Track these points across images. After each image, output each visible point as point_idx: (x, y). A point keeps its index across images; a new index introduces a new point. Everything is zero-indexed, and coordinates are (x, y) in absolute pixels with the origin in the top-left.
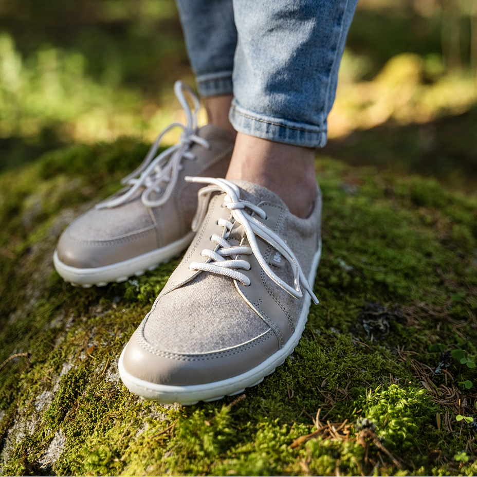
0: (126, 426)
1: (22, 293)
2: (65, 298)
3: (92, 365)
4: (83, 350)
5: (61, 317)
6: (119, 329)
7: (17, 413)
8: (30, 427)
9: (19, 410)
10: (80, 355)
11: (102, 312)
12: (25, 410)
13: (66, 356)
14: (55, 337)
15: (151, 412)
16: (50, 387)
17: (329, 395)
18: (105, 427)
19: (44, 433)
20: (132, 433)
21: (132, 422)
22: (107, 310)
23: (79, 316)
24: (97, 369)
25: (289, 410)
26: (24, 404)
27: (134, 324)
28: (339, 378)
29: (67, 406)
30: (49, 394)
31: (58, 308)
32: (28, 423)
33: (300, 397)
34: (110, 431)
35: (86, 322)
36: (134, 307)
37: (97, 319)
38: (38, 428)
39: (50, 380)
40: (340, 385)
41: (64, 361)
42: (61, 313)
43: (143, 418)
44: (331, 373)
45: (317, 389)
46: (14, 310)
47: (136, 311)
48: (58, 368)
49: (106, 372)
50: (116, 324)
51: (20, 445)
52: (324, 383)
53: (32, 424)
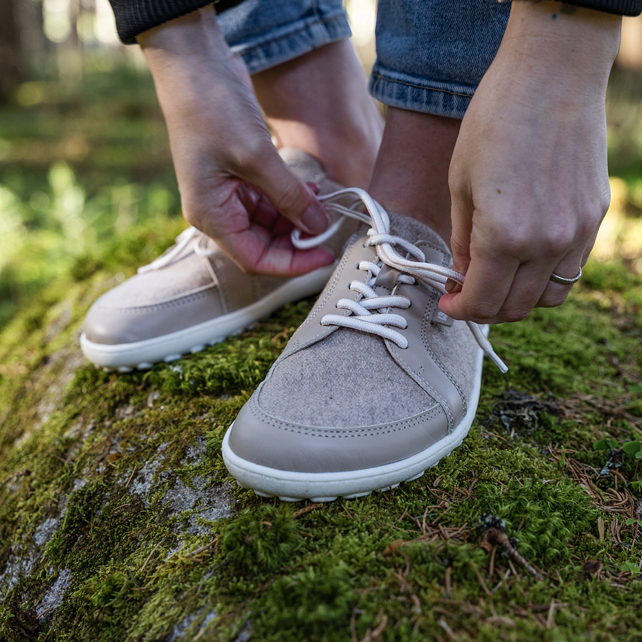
0: (154, 547)
1: (32, 411)
2: (85, 403)
3: (114, 476)
4: (102, 460)
5: (79, 426)
6: (153, 429)
7: (11, 552)
8: (27, 568)
9: (13, 548)
10: (98, 467)
11: (133, 413)
12: (21, 547)
13: (79, 471)
14: (66, 451)
15: (189, 525)
16: (56, 513)
17: (443, 496)
18: (124, 551)
19: (44, 573)
20: (162, 555)
21: (163, 541)
22: (139, 410)
23: (102, 421)
24: (120, 481)
25: (385, 515)
26: (20, 538)
27: (174, 422)
28: (460, 476)
29: (76, 533)
30: (54, 521)
31: (75, 416)
32: (24, 563)
33: (401, 498)
34: (132, 554)
35: (110, 427)
36: (176, 402)
37: (125, 420)
38: (37, 567)
39: (55, 503)
40: (462, 485)
41: (77, 477)
42: (78, 422)
43: (178, 534)
44: (448, 471)
45: (427, 489)
46: (21, 434)
47: (179, 407)
48: (67, 486)
49: (131, 482)
50: (149, 424)
51: (11, 593)
52: (437, 481)
53: (29, 563)
